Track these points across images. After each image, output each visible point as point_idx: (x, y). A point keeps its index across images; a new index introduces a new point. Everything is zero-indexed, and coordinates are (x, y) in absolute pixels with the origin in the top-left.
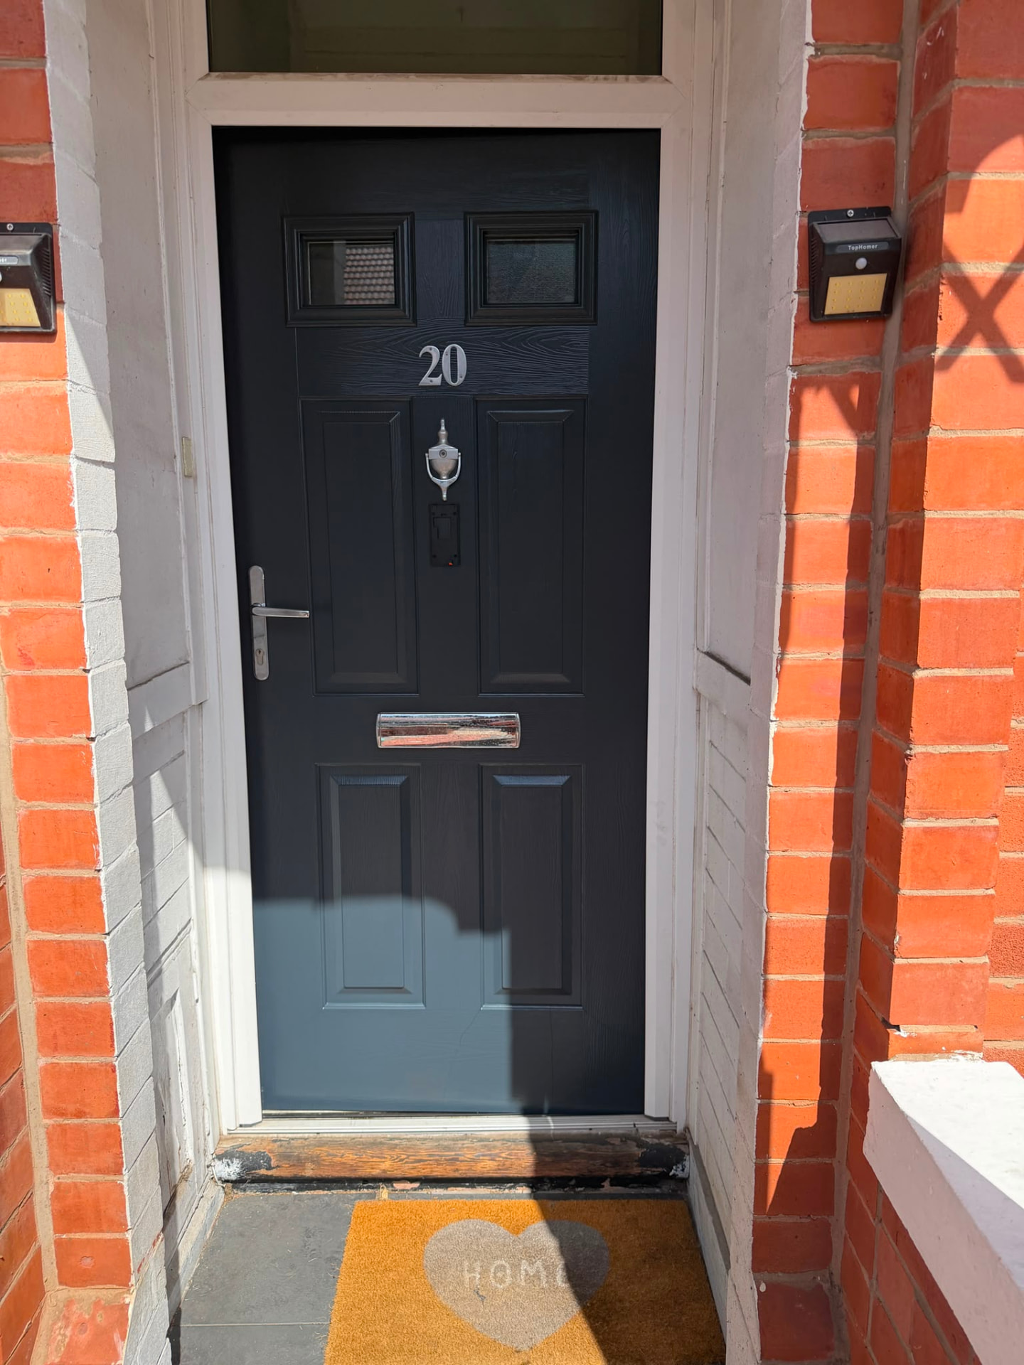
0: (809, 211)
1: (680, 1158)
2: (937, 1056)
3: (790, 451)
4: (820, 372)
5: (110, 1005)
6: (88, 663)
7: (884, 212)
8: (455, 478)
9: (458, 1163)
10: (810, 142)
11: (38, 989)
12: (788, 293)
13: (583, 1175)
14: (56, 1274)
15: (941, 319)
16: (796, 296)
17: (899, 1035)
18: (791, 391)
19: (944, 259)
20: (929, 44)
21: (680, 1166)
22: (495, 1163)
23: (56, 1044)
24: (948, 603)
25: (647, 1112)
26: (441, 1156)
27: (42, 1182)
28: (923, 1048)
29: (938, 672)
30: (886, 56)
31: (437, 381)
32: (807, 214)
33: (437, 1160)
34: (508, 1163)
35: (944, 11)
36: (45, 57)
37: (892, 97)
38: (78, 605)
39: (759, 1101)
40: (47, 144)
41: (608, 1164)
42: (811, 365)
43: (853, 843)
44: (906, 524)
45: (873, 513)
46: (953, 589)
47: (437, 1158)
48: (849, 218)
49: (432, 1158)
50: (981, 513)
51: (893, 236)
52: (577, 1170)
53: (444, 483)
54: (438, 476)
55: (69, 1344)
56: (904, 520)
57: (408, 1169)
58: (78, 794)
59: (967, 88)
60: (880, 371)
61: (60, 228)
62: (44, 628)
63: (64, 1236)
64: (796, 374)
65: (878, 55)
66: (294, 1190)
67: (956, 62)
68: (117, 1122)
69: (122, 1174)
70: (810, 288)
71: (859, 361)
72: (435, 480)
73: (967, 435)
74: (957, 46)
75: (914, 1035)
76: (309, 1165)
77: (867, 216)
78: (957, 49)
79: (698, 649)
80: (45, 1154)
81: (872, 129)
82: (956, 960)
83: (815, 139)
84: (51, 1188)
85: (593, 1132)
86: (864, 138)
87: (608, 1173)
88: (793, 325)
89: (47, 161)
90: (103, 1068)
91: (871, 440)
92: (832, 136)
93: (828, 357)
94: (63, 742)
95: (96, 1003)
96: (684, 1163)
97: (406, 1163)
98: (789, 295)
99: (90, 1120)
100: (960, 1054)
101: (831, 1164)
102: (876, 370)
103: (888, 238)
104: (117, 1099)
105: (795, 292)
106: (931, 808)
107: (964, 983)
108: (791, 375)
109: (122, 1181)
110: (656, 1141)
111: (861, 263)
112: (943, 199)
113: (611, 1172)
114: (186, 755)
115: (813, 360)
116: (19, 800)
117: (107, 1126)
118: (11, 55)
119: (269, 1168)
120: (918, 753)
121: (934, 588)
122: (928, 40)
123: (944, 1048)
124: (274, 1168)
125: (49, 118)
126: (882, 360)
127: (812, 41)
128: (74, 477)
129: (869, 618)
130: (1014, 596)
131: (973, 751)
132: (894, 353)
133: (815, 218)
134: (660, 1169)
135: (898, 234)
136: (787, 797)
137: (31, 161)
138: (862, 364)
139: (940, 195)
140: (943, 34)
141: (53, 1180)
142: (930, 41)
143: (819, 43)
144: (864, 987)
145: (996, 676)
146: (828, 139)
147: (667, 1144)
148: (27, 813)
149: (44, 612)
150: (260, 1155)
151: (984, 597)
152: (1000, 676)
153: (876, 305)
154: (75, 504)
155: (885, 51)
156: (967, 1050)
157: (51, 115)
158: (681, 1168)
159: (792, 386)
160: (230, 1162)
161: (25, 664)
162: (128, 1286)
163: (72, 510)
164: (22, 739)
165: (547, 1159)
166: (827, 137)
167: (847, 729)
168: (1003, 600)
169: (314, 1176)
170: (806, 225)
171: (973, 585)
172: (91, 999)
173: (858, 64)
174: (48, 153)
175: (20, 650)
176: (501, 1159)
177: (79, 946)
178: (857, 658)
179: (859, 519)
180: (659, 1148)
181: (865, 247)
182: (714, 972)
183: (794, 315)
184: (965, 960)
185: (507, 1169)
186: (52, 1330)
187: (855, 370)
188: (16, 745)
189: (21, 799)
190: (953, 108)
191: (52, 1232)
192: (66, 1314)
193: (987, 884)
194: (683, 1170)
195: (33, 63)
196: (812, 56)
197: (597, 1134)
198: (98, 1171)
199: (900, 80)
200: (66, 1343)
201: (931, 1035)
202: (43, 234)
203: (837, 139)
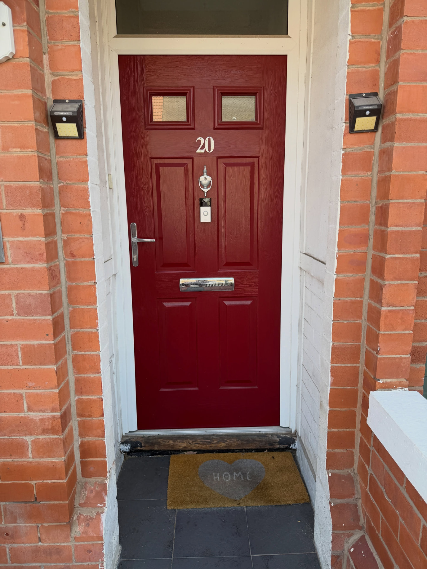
0: (349, 94)
1: (293, 441)
2: (392, 389)
3: (342, 179)
4: (353, 151)
5: (101, 377)
6: (95, 256)
7: (375, 94)
8: (209, 188)
9: (211, 444)
10: (350, 69)
11: (75, 372)
12: (341, 123)
13: (258, 448)
14: (81, 473)
15: (396, 133)
16: (344, 124)
17: (379, 382)
18: (342, 158)
19: (397, 113)
20: (392, 36)
21: (294, 444)
22: (225, 444)
23: (82, 391)
24: (397, 232)
25: (281, 425)
26: (205, 441)
27: (76, 440)
28: (387, 387)
29: (394, 256)
30: (377, 39)
31: (203, 151)
32: (348, 95)
33: (204, 443)
34: (230, 444)
35: (397, 25)
36: (80, 41)
37: (379, 54)
38: (91, 236)
39: (329, 409)
40: (80, 71)
41: (267, 444)
42: (349, 148)
43: (363, 317)
44: (383, 204)
45: (371, 200)
46: (399, 227)
47: (203, 442)
48: (363, 96)
49: (201, 442)
50: (409, 200)
51: (379, 103)
52: (255, 446)
53: (206, 190)
54: (203, 188)
55: (87, 497)
56: (382, 203)
57: (193, 447)
58: (91, 303)
59: (406, 53)
60: (373, 150)
61: (85, 101)
62: (79, 244)
63: (84, 460)
64: (344, 151)
65: (374, 39)
66: (150, 455)
67: (402, 44)
68: (103, 419)
69: (104, 437)
70: (349, 121)
71: (366, 147)
72: (202, 189)
73: (404, 173)
74: (402, 38)
75: (384, 382)
76: (156, 446)
77: (369, 96)
78: (402, 40)
79: (301, 252)
80: (77, 431)
81: (371, 65)
82: (399, 356)
83: (352, 68)
84: (80, 443)
85: (261, 432)
86: (369, 68)
87: (267, 447)
88: (343, 134)
89: (81, 78)
90: (98, 400)
91: (370, 175)
92: (357, 67)
93: (355, 145)
94: (86, 284)
95: (96, 376)
96: (295, 443)
97: (192, 444)
98: (341, 124)
99: (94, 418)
100: (400, 389)
101: (354, 431)
102: (372, 150)
103: (377, 104)
104: (103, 410)
105: (344, 123)
106: (391, 303)
107: (402, 364)
108: (342, 152)
109: (105, 440)
110: (284, 436)
111: (368, 113)
112: (397, 91)
113: (268, 447)
114: (111, 293)
115: (350, 147)
116: (69, 305)
117: (99, 420)
118: (68, 40)
119: (141, 447)
120: (387, 284)
121: (393, 227)
122: (392, 35)
123: (395, 387)
124: (143, 447)
125: (81, 62)
126: (374, 146)
127: (351, 34)
128: (90, 190)
129: (369, 238)
130: (420, 229)
131: (406, 283)
132: (379, 144)
133: (351, 97)
134: (286, 446)
135: (381, 103)
136: (340, 302)
137: (75, 78)
138: (367, 148)
139: (396, 90)
140: (397, 33)
141: (80, 440)
142: (393, 35)
143: (353, 35)
144: (366, 367)
145: (414, 257)
146: (356, 69)
147: (289, 436)
148: (72, 309)
149: (79, 238)
150: (137, 442)
151: (410, 229)
152: (415, 257)
153: (372, 127)
154: (90, 200)
155: (376, 37)
156: (403, 387)
157: (82, 61)
158: (294, 445)
159: (342, 156)
160: (126, 445)
161: (72, 257)
162: (106, 477)
163: (89, 202)
164: (71, 283)
165: (244, 442)
166: (356, 68)
167: (361, 277)
168: (416, 230)
169: (158, 450)
170: (348, 99)
171: (406, 225)
172: (95, 375)
173: (367, 42)
174: (81, 75)
175: (70, 252)
176: (227, 442)
177: (90, 356)
178: (365, 252)
179: (366, 203)
180: (286, 438)
181: (369, 107)
182: (307, 371)
183: (343, 131)
184: (402, 356)
185: (230, 446)
186: (80, 492)
187: (365, 150)
188: (69, 285)
189: (70, 304)
190: (401, 60)
191: (80, 458)
192: (85, 487)
193: (410, 329)
194: (295, 446)
195: (76, 43)
196: (351, 39)
197: (262, 433)
198: (96, 436)
199: (381, 47)
200: (86, 496)
201: (390, 382)
202: (80, 104)
203: (359, 68)
